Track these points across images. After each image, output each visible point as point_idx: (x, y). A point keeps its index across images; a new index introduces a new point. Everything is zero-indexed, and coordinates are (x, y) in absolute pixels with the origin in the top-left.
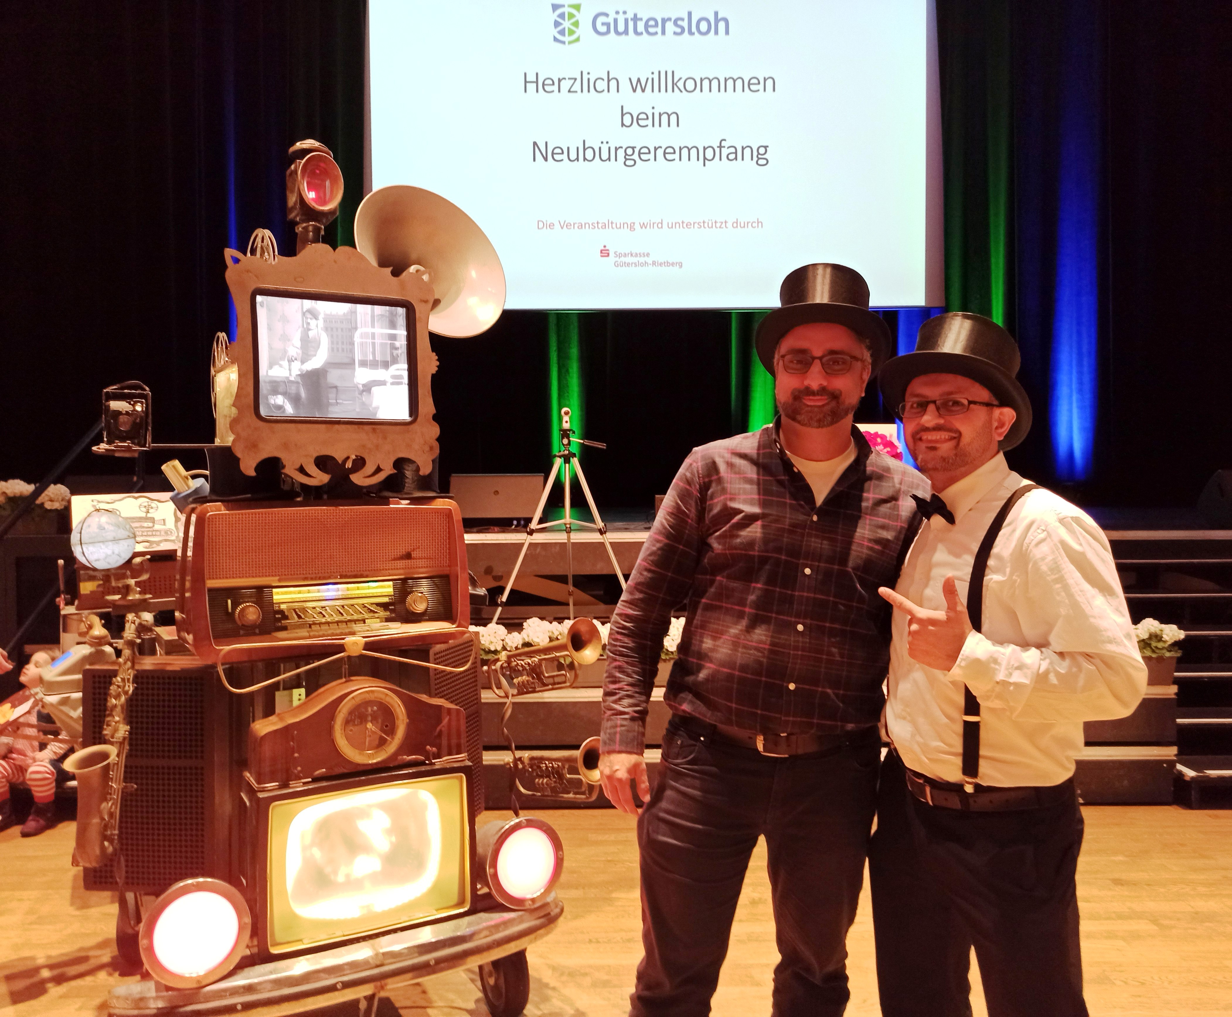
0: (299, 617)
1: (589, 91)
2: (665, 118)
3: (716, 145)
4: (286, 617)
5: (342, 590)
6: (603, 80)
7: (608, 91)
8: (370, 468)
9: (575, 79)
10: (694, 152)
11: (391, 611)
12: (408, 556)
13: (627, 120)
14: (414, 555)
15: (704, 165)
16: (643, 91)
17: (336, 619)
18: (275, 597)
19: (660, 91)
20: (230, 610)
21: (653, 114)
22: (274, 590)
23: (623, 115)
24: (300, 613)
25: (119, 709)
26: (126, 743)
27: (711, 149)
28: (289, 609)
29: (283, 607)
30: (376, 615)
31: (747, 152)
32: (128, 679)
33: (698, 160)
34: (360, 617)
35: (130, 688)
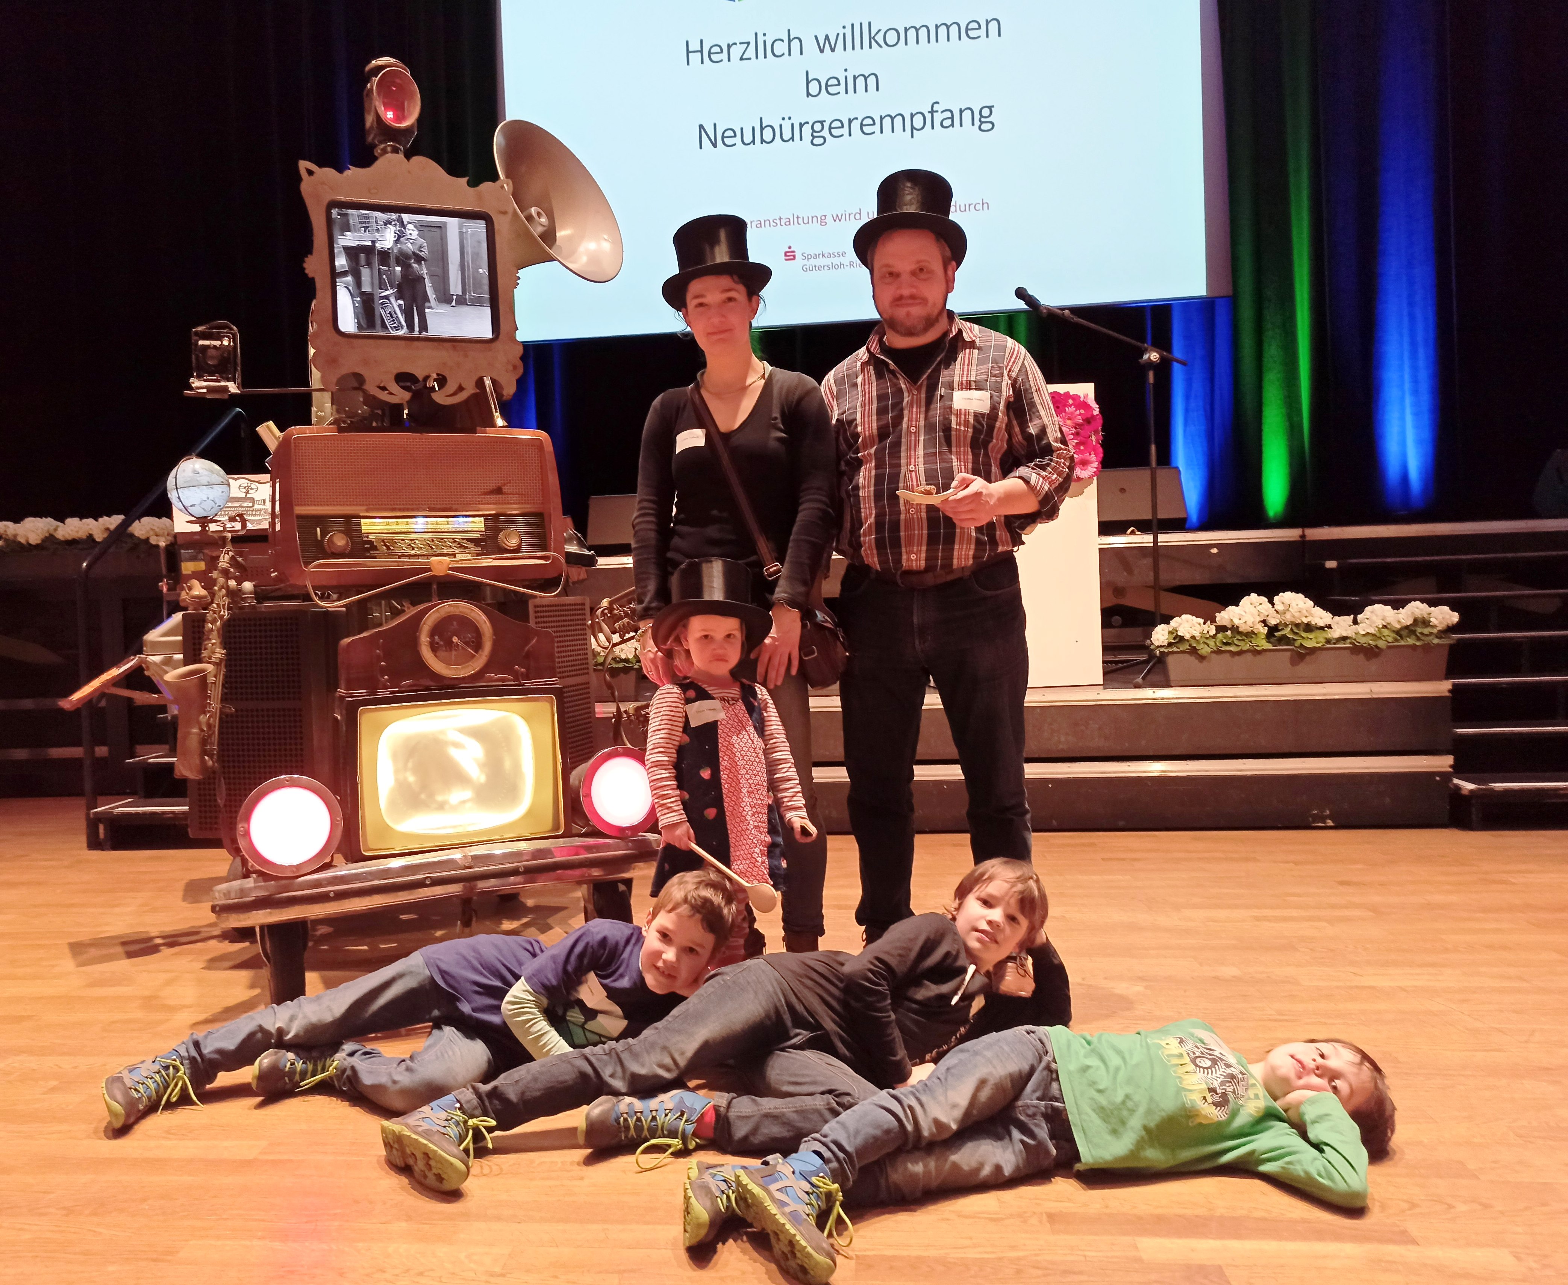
0: (388, 548)
1: (765, 57)
2: (860, 81)
3: (926, 110)
4: (375, 548)
5: (432, 523)
6: (782, 41)
7: (790, 55)
8: (451, 387)
9: (748, 43)
10: (898, 121)
11: (483, 547)
12: (498, 491)
13: (814, 88)
14: (505, 489)
15: (912, 136)
16: (833, 50)
17: (426, 552)
18: (363, 528)
19: (853, 48)
20: (319, 538)
21: (846, 78)
22: (363, 521)
23: (808, 83)
24: (389, 544)
25: (215, 633)
26: (223, 665)
27: (920, 116)
28: (378, 540)
29: (371, 537)
30: (467, 550)
31: (967, 115)
32: (224, 605)
33: (904, 130)
34: (450, 551)
35: (226, 614)
